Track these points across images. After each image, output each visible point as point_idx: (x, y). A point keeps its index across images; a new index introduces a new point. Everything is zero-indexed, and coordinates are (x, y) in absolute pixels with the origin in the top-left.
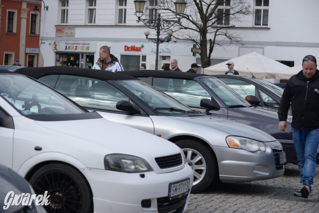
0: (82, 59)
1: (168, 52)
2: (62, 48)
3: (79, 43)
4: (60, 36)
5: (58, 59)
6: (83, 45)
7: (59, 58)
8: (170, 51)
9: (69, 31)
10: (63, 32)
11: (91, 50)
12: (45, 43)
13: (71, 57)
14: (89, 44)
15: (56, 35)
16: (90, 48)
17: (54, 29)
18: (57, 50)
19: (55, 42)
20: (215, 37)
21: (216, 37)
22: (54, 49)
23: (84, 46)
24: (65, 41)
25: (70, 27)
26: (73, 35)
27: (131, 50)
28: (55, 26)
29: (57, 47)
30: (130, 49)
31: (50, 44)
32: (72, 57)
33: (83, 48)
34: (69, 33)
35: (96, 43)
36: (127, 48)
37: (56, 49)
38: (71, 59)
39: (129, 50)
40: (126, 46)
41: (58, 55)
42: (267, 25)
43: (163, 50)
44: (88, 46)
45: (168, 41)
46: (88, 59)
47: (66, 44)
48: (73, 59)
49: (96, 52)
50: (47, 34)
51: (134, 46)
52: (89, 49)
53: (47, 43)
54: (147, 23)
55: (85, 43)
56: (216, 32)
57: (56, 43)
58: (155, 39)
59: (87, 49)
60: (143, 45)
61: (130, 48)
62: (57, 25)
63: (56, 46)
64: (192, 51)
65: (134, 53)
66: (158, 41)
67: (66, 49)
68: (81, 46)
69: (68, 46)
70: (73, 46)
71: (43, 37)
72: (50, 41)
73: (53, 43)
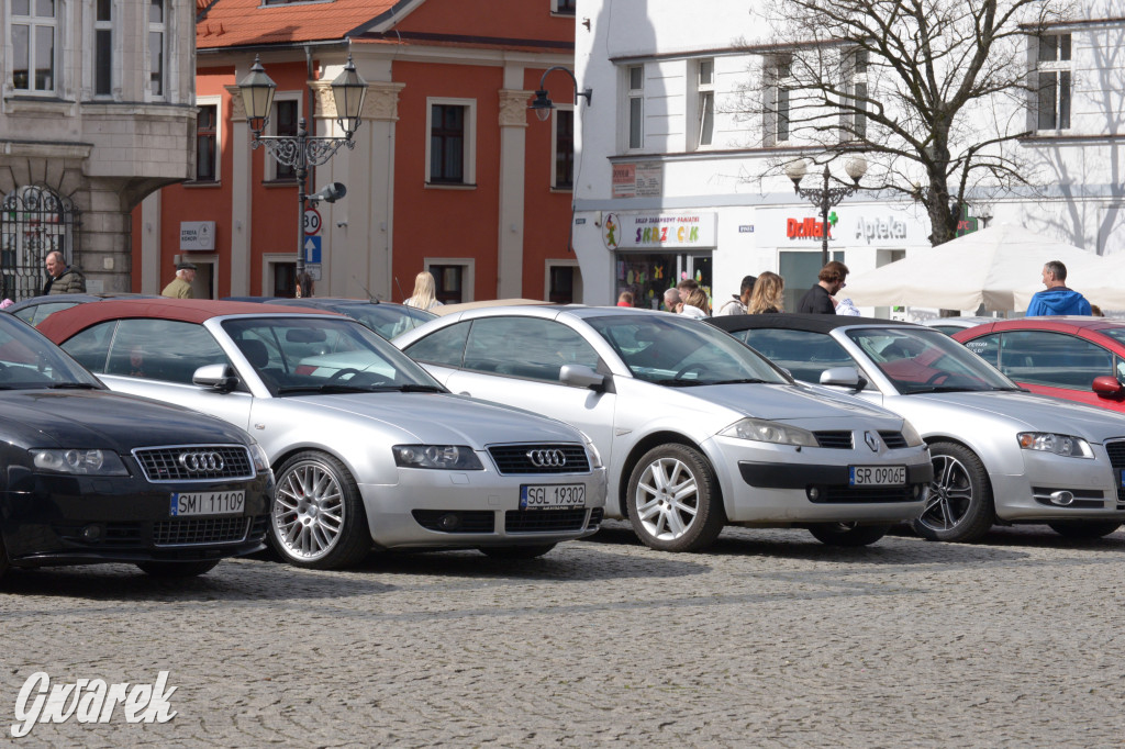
1: (899, 234)
2: (627, 240)
3: (670, 216)
4: (624, 196)
5: (621, 277)
6: (681, 224)
7: (626, 274)
8: (902, 233)
9: (646, 177)
10: (632, 180)
11: (702, 242)
12: (584, 221)
13: (656, 268)
14: (696, 219)
15: (613, 191)
16: (699, 233)
17: (607, 170)
18: (615, 245)
19: (610, 217)
21: (970, 173)
22: (608, 241)
23: (685, 225)
24: (635, 212)
25: (648, 159)
26: (657, 187)
27: (805, 235)
28: (610, 158)
29: (616, 234)
30: (802, 231)
31: (596, 224)
32: (659, 267)
33: (683, 235)
34: (647, 184)
35: (716, 215)
36: (794, 229)
37: (612, 241)
38: (656, 276)
39: (800, 236)
40: (791, 223)
41: (622, 263)
44: (695, 224)
46: (699, 273)
47: (638, 221)
48: (661, 276)
49: (715, 248)
50: (590, 187)
51: (812, 220)
52: (696, 238)
53: (592, 218)
55: (688, 216)
56: (969, 158)
57: (613, 219)
58: (817, 192)
59: (691, 239)
61: (801, 226)
62: (614, 154)
63: (612, 229)
65: (812, 245)
66: (826, 199)
67: (638, 240)
68: (676, 225)
69: (643, 229)
70: (656, 230)
71: (580, 200)
72: (598, 213)
73: (605, 220)
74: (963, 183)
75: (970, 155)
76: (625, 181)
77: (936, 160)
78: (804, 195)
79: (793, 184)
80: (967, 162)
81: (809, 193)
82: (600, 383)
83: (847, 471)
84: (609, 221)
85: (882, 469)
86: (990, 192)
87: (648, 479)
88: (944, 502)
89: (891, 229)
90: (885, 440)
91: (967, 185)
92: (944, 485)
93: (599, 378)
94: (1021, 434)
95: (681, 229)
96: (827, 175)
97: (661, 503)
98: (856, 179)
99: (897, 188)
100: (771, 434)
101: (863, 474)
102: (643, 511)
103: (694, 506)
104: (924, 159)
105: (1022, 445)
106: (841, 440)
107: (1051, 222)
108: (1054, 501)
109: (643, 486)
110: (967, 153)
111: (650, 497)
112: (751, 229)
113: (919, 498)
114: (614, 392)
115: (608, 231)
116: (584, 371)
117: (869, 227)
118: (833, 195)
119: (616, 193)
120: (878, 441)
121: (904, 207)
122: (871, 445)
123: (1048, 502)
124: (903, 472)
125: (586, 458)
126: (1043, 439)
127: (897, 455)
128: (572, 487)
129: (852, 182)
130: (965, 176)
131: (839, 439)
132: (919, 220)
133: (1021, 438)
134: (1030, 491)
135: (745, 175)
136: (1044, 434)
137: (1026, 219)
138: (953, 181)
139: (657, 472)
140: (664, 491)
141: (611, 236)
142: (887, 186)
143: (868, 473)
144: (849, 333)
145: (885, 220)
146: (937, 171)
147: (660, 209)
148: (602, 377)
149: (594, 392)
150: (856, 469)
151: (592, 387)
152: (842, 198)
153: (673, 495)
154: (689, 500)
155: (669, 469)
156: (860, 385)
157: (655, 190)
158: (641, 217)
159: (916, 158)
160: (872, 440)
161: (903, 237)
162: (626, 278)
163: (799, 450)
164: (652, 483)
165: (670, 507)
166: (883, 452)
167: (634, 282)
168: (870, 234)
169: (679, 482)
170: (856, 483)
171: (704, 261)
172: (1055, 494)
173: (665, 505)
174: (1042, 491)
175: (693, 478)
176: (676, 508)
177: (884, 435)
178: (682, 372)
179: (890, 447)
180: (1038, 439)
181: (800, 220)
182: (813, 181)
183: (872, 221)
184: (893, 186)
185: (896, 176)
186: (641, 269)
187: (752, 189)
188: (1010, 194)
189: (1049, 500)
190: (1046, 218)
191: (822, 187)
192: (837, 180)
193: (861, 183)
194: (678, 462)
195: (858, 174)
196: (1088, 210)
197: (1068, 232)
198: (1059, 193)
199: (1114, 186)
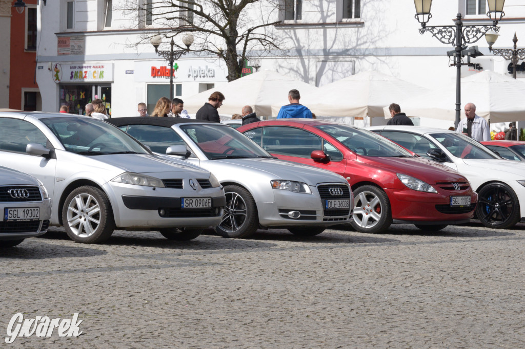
0: (96, 96)
1: (211, 75)
2: (66, 78)
3: (89, 65)
4: (64, 54)
5: (63, 97)
6: (94, 69)
7: (65, 95)
8: (212, 75)
9: (75, 44)
10: (68, 46)
11: (106, 79)
12: (42, 67)
13: (81, 93)
14: (103, 67)
15: (58, 51)
16: (104, 74)
17: (55, 40)
18: (59, 80)
19: (56, 65)
22: (55, 78)
23: (97, 70)
24: (70, 63)
25: (77, 35)
26: (81, 50)
27: (161, 75)
28: (56, 34)
29: (59, 74)
30: (159, 73)
31: (49, 69)
32: (83, 92)
33: (95, 75)
34: (76, 48)
35: (113, 65)
36: (155, 72)
38: (81, 97)
39: (158, 76)
40: (153, 69)
41: (63, 90)
42: (360, 17)
43: (203, 72)
44: (102, 69)
46: (104, 96)
47: (72, 68)
48: (84, 97)
49: (113, 82)
50: (45, 49)
51: (165, 67)
52: (103, 76)
53: (47, 66)
55: (98, 65)
57: (58, 67)
58: (167, 53)
59: (100, 77)
60: (176, 64)
61: (159, 71)
62: (59, 32)
63: (57, 72)
65: (165, 81)
66: (172, 56)
67: (71, 77)
68: (92, 70)
69: (74, 72)
70: (81, 72)
71: (40, 56)
72: (50, 63)
73: (53, 67)
74: (245, 48)
75: (248, 33)
76: (64, 46)
77: (230, 36)
78: (160, 54)
79: (155, 48)
80: (247, 37)
81: (163, 53)
82: (48, 153)
83: (180, 200)
84: (56, 67)
85: (198, 199)
86: (259, 53)
87: (74, 205)
88: (232, 217)
89: (206, 72)
90: (200, 184)
91: (247, 49)
92: (232, 208)
93: (47, 151)
94: (273, 181)
95: (95, 72)
96: (172, 43)
97: (81, 217)
98: (188, 46)
99: (210, 51)
100: (139, 180)
101: (188, 202)
102: (71, 222)
103: (98, 219)
104: (224, 35)
105: (273, 186)
106: (177, 184)
107: (291, 69)
108: (290, 216)
109: (71, 208)
110: (247, 32)
111: (74, 214)
112: (132, 72)
113: (219, 215)
114: (56, 158)
115: (55, 73)
116: (39, 147)
117: (195, 71)
118: (176, 54)
119: (60, 52)
120: (197, 184)
121: (213, 61)
122: (193, 186)
123: (287, 217)
124: (210, 201)
125: (40, 193)
126: (284, 184)
127: (207, 192)
128: (32, 209)
129: (186, 48)
130: (246, 44)
131: (175, 183)
132: (221, 68)
133: (273, 183)
134: (277, 211)
135: (129, 43)
136: (285, 181)
137: (278, 68)
138: (239, 47)
139: (79, 201)
140: (82, 211)
141: (57, 76)
142: (205, 50)
143: (191, 201)
144: (182, 127)
145: (203, 68)
146: (231, 43)
147: (83, 61)
148: (49, 150)
149: (45, 158)
150: (185, 199)
151: (43, 155)
152: (180, 56)
153: (87, 213)
154: (96, 216)
155: (85, 200)
156: (188, 155)
157: (81, 51)
158: (73, 65)
159: (220, 35)
160: (194, 184)
161: (213, 76)
162: (65, 98)
163: (154, 189)
164: (76, 207)
165: (85, 220)
166: (199, 190)
167: (69, 100)
168: (195, 75)
169: (90, 206)
170: (185, 207)
171: (107, 89)
172: (291, 213)
173: (83, 219)
174: (284, 211)
175: (98, 204)
176: (89, 220)
177: (199, 181)
178: (92, 148)
179: (203, 187)
180: (282, 184)
181: (158, 68)
182: (165, 47)
183: (196, 68)
184: (207, 50)
185: (209, 44)
186: (73, 93)
187: (132, 51)
188: (270, 54)
189: (287, 215)
190: (289, 67)
191: (170, 50)
192: (178, 46)
193: (191, 48)
194: (90, 196)
195: (189, 43)
196: (311, 63)
197: (300, 74)
198: (296, 54)
199: (325, 50)
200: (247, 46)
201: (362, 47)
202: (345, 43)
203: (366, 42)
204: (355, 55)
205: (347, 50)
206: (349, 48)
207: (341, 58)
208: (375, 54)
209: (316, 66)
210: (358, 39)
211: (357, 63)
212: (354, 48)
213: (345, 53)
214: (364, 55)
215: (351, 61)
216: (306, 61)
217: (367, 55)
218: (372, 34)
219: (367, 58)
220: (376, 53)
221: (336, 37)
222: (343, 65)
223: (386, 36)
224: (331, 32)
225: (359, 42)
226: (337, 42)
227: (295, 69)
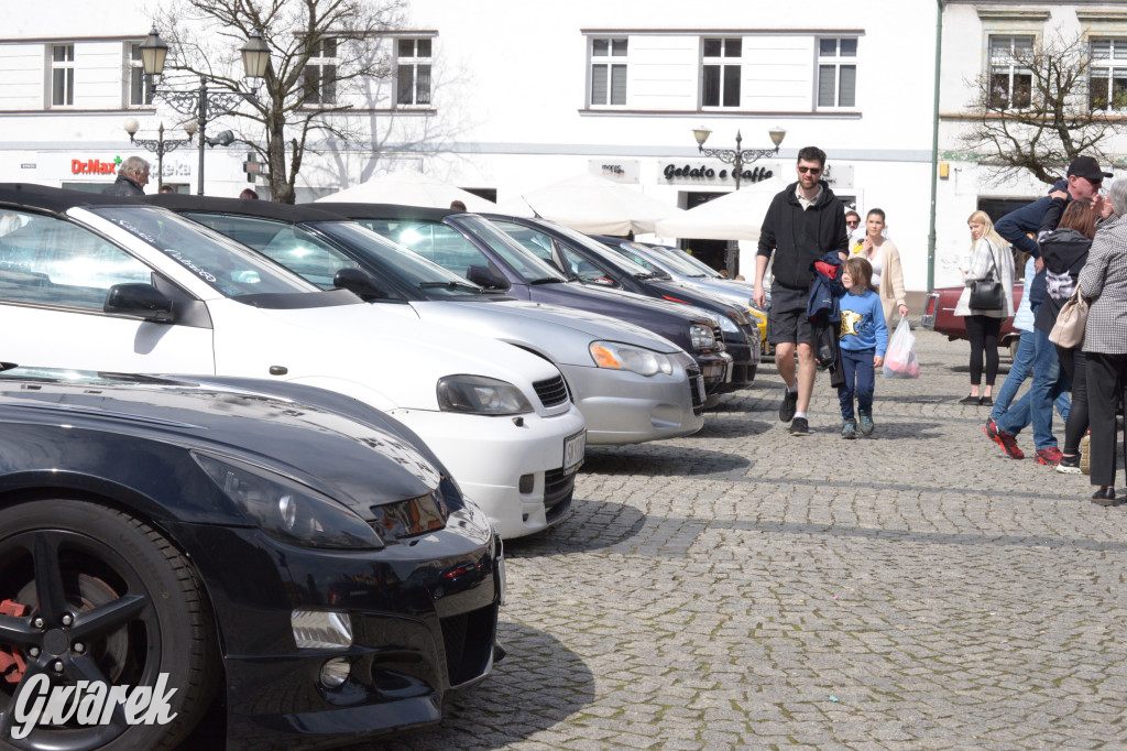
1: (184, 172)
8: (187, 172)
20: (304, 134)
21: (308, 133)
27: (89, 171)
30: (86, 169)
36: (78, 167)
39: (84, 172)
40: (74, 162)
42: (429, 103)
43: (171, 168)
45: (226, 144)
51: (97, 161)
54: (174, 100)
56: (307, 122)
58: (152, 142)
60: (118, 157)
61: (85, 165)
64: (245, 170)
66: (161, 147)
74: (303, 139)
75: (308, 120)
77: (275, 122)
78: (139, 144)
79: (129, 136)
81: (143, 142)
89: (177, 168)
98: (191, 133)
104: (267, 122)
112: (33, 166)
118: (167, 145)
159: (260, 120)
161: (188, 174)
168: (156, 172)
181: (84, 160)
191: (158, 139)
196: (351, 160)
197: (334, 174)
198: (328, 147)
199: (374, 144)
200: (306, 137)
201: (433, 141)
202: (406, 135)
203: (439, 135)
204: (422, 151)
205: (411, 145)
206: (413, 141)
207: (400, 154)
208: (454, 150)
209: (362, 164)
210: (426, 132)
211: (426, 161)
212: (422, 142)
213: (407, 148)
214: (437, 151)
215: (417, 159)
216: (343, 157)
217: (443, 151)
218: (448, 125)
219: (441, 155)
220: (456, 149)
221: (391, 128)
222: (404, 164)
223: (471, 128)
224: (383, 122)
225: (428, 135)
226: (393, 134)
227: (325, 166)
